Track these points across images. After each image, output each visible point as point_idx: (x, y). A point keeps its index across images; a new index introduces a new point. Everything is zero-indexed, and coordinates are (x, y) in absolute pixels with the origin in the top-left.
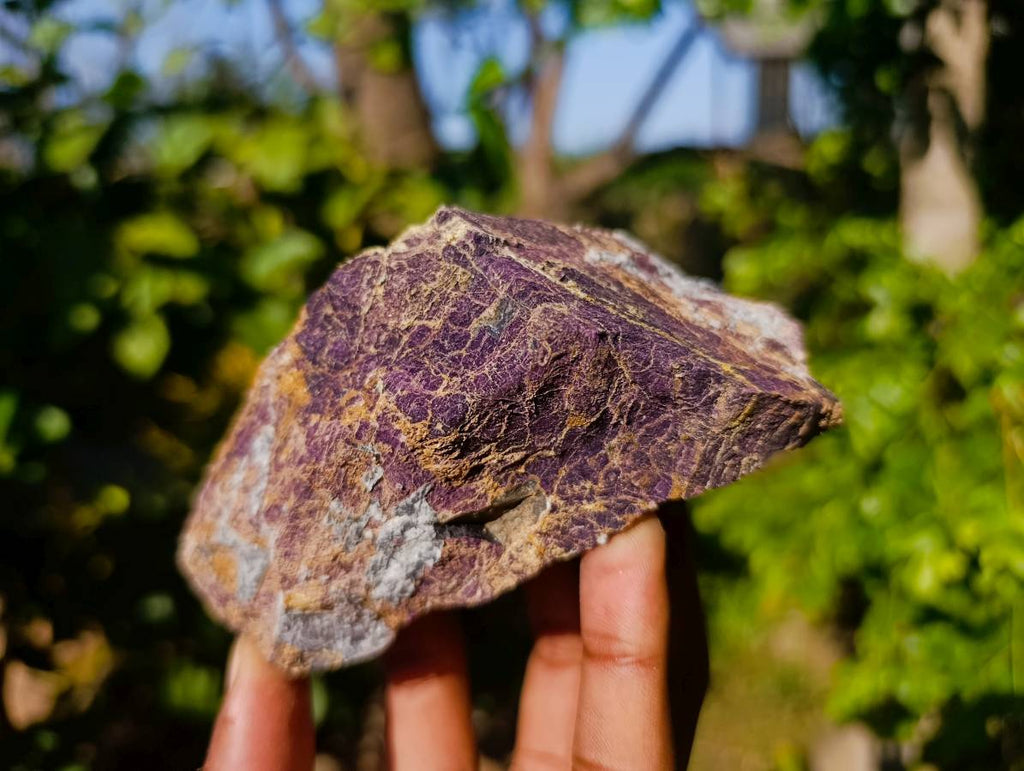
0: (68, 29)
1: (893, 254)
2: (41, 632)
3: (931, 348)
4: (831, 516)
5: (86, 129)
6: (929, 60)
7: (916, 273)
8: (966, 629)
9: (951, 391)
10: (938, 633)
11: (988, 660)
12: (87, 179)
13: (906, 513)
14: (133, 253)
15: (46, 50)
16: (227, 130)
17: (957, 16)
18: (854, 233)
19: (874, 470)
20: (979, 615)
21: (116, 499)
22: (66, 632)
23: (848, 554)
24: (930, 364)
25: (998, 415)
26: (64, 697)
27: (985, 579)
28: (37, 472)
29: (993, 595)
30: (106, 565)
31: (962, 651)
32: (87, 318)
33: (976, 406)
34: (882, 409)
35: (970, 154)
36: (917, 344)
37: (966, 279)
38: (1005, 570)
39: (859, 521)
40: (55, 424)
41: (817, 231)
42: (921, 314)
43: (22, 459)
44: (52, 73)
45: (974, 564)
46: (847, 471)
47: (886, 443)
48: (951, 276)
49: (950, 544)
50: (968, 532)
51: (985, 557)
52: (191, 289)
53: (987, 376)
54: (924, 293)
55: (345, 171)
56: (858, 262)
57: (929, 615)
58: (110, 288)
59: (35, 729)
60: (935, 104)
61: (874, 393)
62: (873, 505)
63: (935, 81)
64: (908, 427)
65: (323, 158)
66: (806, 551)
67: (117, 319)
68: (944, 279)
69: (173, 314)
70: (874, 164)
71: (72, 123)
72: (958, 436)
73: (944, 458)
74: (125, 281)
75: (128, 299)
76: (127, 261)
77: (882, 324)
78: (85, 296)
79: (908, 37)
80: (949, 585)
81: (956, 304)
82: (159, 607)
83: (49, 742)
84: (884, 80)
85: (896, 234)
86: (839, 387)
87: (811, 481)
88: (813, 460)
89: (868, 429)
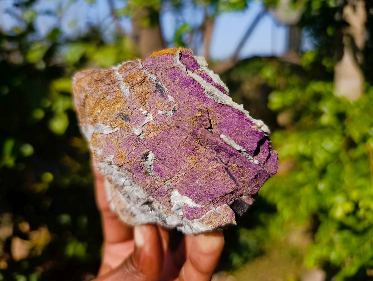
0: (36, 14)
1: (331, 94)
2: (25, 227)
3: (344, 128)
4: (307, 190)
5: (41, 48)
6: (345, 24)
7: (338, 101)
8: (356, 233)
9: (351, 144)
10: (346, 234)
11: (363, 244)
12: (42, 66)
13: (334, 189)
14: (57, 91)
16: (90, 49)
17: (354, 8)
18: (317, 87)
19: (323, 172)
20: (360, 227)
21: (49, 177)
22: (34, 227)
23: (313, 204)
24: (344, 135)
25: (369, 153)
26: (33, 249)
27: (361, 213)
28: (22, 166)
29: (365, 218)
30: (48, 203)
31: (354, 240)
32: (39, 114)
33: (361, 150)
34: (327, 151)
36: (339, 128)
37: (357, 104)
38: (368, 209)
39: (317, 192)
40: (28, 150)
41: (303, 87)
42: (341, 117)
43: (17, 162)
44: (31, 28)
45: (357, 207)
46: (313, 174)
47: (327, 164)
48: (351, 102)
49: (348, 199)
50: (355, 195)
51: (361, 204)
53: (365, 139)
54: (342, 108)
56: (318, 97)
57: (342, 227)
58: (48, 104)
59: (22, 261)
60: (346, 40)
61: (323, 145)
62: (322, 186)
63: (346, 31)
64: (336, 157)
66: (297, 202)
67: (50, 114)
68: (348, 103)
69: (70, 113)
70: (326, 63)
71: (37, 46)
72: (354, 161)
73: (348, 168)
74: (54, 102)
75: (54, 108)
76: (55, 94)
77: (326, 119)
78: (39, 106)
79: (337, 17)
80: (348, 215)
81: (354, 112)
82: (65, 218)
83: (26, 265)
84: (330, 31)
85: (332, 87)
86: (310, 143)
87: (300, 177)
88: (301, 170)
89: (320, 158)
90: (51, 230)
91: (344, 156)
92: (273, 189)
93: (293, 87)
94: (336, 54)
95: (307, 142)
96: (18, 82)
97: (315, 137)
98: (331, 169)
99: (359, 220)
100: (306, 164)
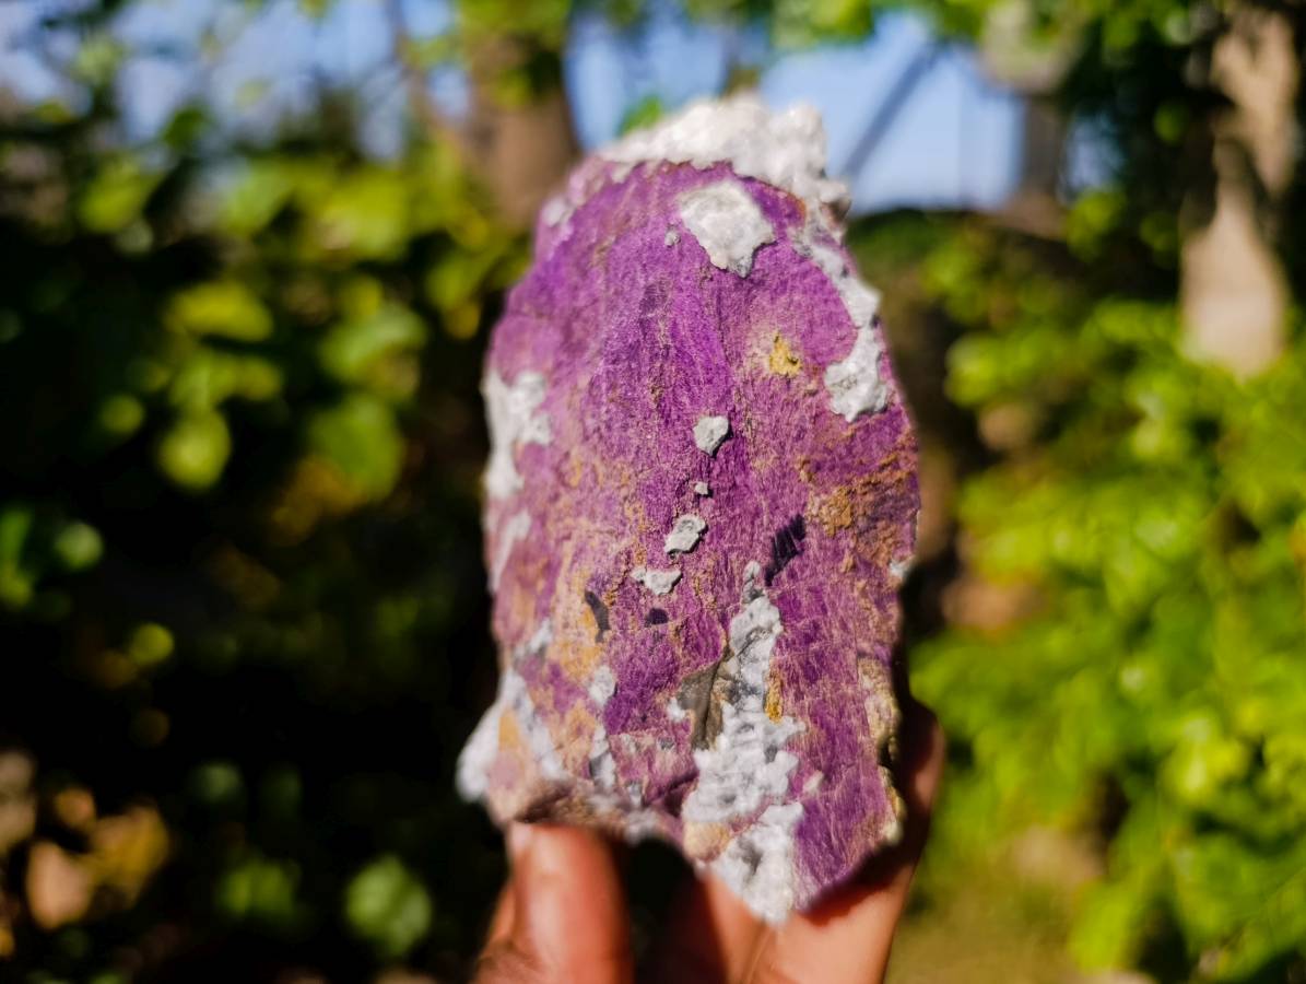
0: (123, 53)
1: (1166, 350)
2: (78, 807)
3: (1214, 472)
4: (1082, 692)
5: (138, 178)
6: (1216, 102)
7: (1193, 376)
8: (1251, 843)
9: (1241, 531)
10: (1218, 849)
11: (1280, 885)
12: (139, 240)
13: (1177, 690)
14: (193, 333)
15: (97, 80)
16: (311, 183)
17: (1253, 45)
18: (1119, 323)
19: (1138, 630)
20: (1269, 826)
21: (157, 642)
23: (1101, 741)
24: (1212, 496)
25: (1300, 563)
27: (1274, 776)
28: (61, 605)
29: (1285, 799)
30: (159, 723)
31: (1248, 873)
32: (125, 416)
33: (1273, 553)
34: (1150, 553)
35: (1271, 224)
36: (1197, 470)
37: (1261, 387)
38: (1298, 768)
39: (1118, 700)
40: (84, 546)
41: (1071, 321)
42: (1205, 431)
44: (104, 105)
45: (1257, 759)
46: (1103, 633)
47: (1154, 598)
48: (1240, 380)
49: (1227, 728)
50: (1251, 715)
51: (1271, 749)
52: (261, 380)
53: (1287, 513)
54: (1206, 402)
55: (455, 235)
56: (1124, 360)
57: (1206, 824)
58: (158, 378)
60: (1222, 158)
61: (1140, 532)
62: (1138, 676)
63: (1223, 129)
64: (1185, 578)
65: (429, 219)
67: (163, 416)
68: (1230, 383)
69: (236, 411)
70: (1153, 237)
71: (128, 169)
72: (1251, 591)
73: (1228, 620)
74: (178, 370)
75: (180, 393)
76: (184, 344)
77: (1154, 439)
78: (123, 387)
79: (1192, 71)
80: (1228, 785)
81: (1253, 418)
82: (220, 780)
83: (78, 945)
84: (1167, 126)
85: (1175, 323)
86: (1093, 523)
87: (1057, 643)
88: (1059, 617)
89: (1130, 577)
90: (172, 820)
91: (1213, 573)
92: (960, 685)
93: (1037, 321)
94: (1188, 206)
95: (1081, 522)
96: (53, 297)
97: (1109, 503)
98: (1170, 619)
99: (1266, 805)
100: (1078, 598)
